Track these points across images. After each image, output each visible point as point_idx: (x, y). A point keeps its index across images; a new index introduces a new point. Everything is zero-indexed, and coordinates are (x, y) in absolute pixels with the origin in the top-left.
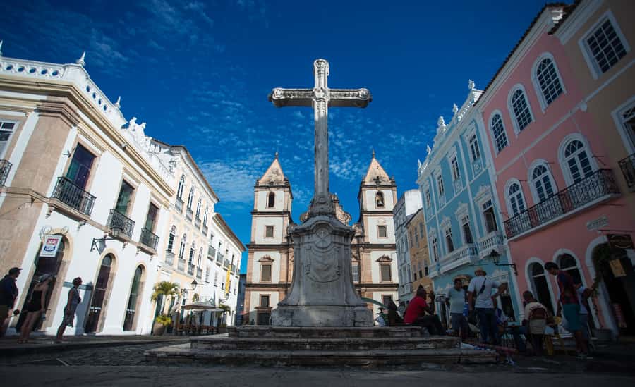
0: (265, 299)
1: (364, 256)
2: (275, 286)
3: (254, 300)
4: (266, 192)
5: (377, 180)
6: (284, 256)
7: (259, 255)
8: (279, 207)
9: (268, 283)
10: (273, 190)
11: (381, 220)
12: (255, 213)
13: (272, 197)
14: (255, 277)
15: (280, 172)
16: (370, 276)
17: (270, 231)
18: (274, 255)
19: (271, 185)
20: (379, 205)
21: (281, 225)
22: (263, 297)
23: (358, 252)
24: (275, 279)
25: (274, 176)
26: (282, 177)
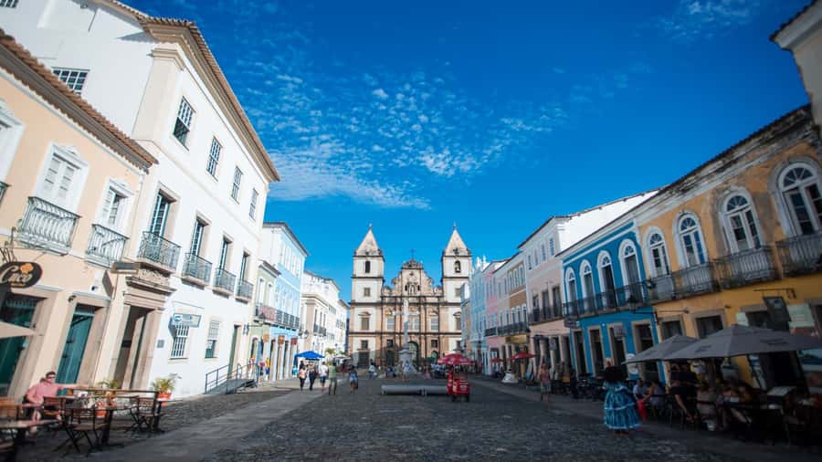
0: (365, 344)
1: (442, 312)
2: (372, 333)
3: (356, 344)
4: (364, 260)
5: (456, 251)
6: (379, 311)
7: (359, 310)
8: (374, 272)
9: (366, 331)
10: (369, 259)
11: (459, 284)
12: (354, 277)
13: (368, 264)
14: (357, 327)
15: (374, 242)
16: (447, 327)
17: (367, 292)
18: (372, 310)
19: (367, 255)
20: (457, 272)
21: (376, 287)
22: (363, 341)
23: (438, 308)
24: (372, 328)
25: (369, 246)
26: (376, 248)
